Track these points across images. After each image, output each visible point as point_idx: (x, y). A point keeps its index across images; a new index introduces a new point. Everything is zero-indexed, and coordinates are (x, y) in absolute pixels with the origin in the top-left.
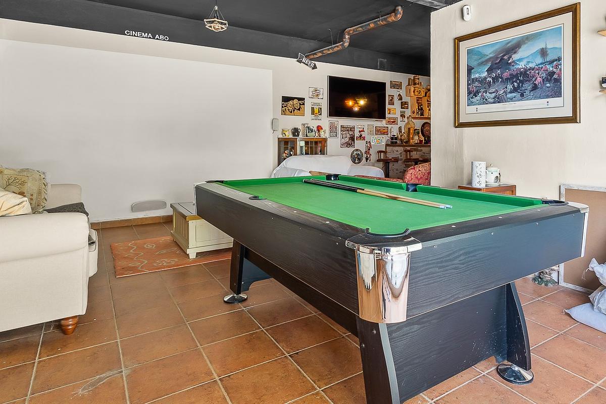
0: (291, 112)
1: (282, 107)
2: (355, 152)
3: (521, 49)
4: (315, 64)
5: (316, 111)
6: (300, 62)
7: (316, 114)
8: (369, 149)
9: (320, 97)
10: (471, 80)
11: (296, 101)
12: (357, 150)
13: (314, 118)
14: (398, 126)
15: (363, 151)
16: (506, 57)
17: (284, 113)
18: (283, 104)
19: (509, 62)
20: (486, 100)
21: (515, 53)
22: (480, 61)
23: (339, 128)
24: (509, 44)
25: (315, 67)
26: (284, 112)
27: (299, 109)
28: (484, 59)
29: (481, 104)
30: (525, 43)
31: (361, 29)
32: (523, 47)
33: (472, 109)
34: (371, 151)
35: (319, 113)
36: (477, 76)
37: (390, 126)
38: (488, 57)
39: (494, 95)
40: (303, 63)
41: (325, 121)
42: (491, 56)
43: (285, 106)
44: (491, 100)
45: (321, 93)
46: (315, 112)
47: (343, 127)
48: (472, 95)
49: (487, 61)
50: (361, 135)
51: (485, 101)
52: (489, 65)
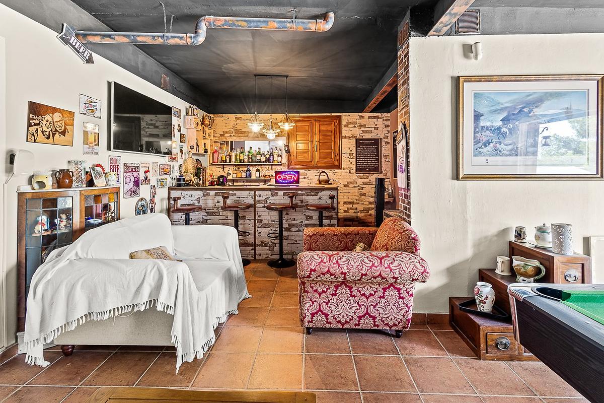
0: (48, 138)
1: (30, 125)
2: (140, 203)
3: (543, 105)
4: (91, 54)
5: (91, 138)
6: (66, 41)
7: (91, 143)
8: (154, 196)
9: (97, 114)
10: (480, 128)
11: (57, 117)
12: (142, 199)
13: (87, 150)
14: (179, 163)
15: (148, 199)
16: (526, 110)
17: (32, 138)
18: (33, 119)
19: (530, 115)
20: (500, 151)
21: (536, 107)
22: (492, 108)
23: (122, 168)
24: (529, 98)
25: (90, 61)
26: (33, 135)
27: (63, 133)
28: (498, 107)
29: (492, 156)
30: (548, 100)
31: (245, 24)
32: (546, 104)
33: (481, 160)
34: (156, 200)
35: (95, 142)
36: (488, 124)
37: (172, 164)
38: (503, 106)
39: (510, 147)
40: (71, 45)
41: (104, 156)
42: (507, 105)
43: (36, 125)
44: (505, 152)
45: (98, 107)
46: (90, 141)
47: (127, 166)
48: (480, 145)
49: (502, 110)
50: (147, 178)
51: (498, 152)
52: (504, 114)
